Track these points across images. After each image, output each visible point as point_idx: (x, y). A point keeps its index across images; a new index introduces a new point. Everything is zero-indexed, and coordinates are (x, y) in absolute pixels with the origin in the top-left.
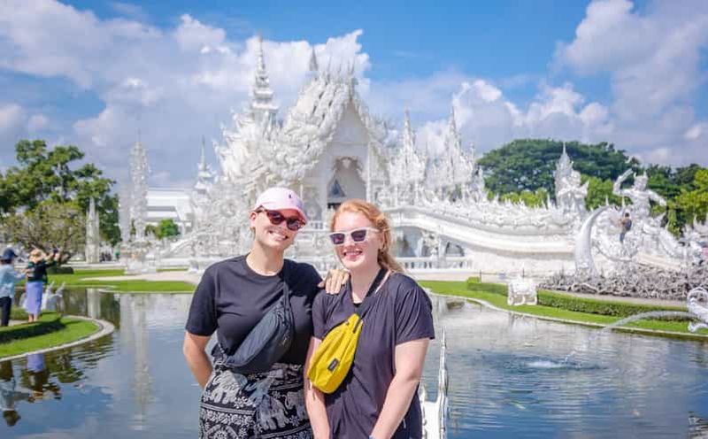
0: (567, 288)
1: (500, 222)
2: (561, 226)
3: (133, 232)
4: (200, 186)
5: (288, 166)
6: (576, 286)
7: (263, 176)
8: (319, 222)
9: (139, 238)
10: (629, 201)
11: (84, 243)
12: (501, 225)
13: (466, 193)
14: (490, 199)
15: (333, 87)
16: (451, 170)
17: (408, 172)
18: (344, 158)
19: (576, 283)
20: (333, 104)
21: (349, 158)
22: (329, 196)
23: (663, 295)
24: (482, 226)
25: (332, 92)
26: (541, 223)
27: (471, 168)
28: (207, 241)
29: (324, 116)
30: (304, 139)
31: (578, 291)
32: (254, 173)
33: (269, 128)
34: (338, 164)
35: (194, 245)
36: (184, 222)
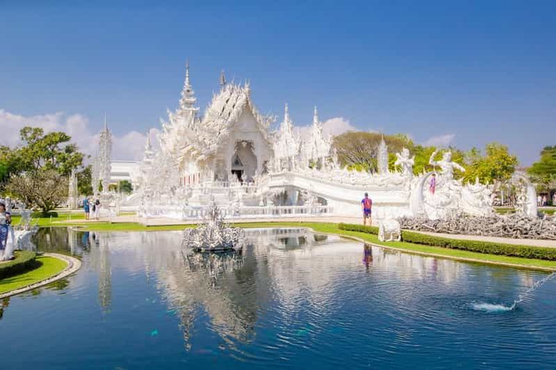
0: (410, 227)
1: (353, 182)
2: (397, 185)
3: (101, 188)
4: (146, 159)
5: (206, 145)
6: (417, 227)
7: (189, 152)
8: (226, 182)
9: (105, 193)
10: (438, 168)
11: (67, 196)
12: (354, 184)
13: (325, 163)
14: (342, 167)
15: (236, 96)
16: (315, 148)
17: (287, 150)
18: (243, 141)
19: (417, 224)
20: (236, 105)
21: (246, 142)
22: (233, 165)
23: (486, 234)
24: (341, 185)
25: (235, 99)
26: (382, 183)
27: (329, 147)
28: (152, 195)
29: (229, 114)
30: (217, 128)
31: (419, 230)
32: (182, 151)
33: (192, 122)
34: (239, 144)
35: (143, 198)
36: (135, 182)
